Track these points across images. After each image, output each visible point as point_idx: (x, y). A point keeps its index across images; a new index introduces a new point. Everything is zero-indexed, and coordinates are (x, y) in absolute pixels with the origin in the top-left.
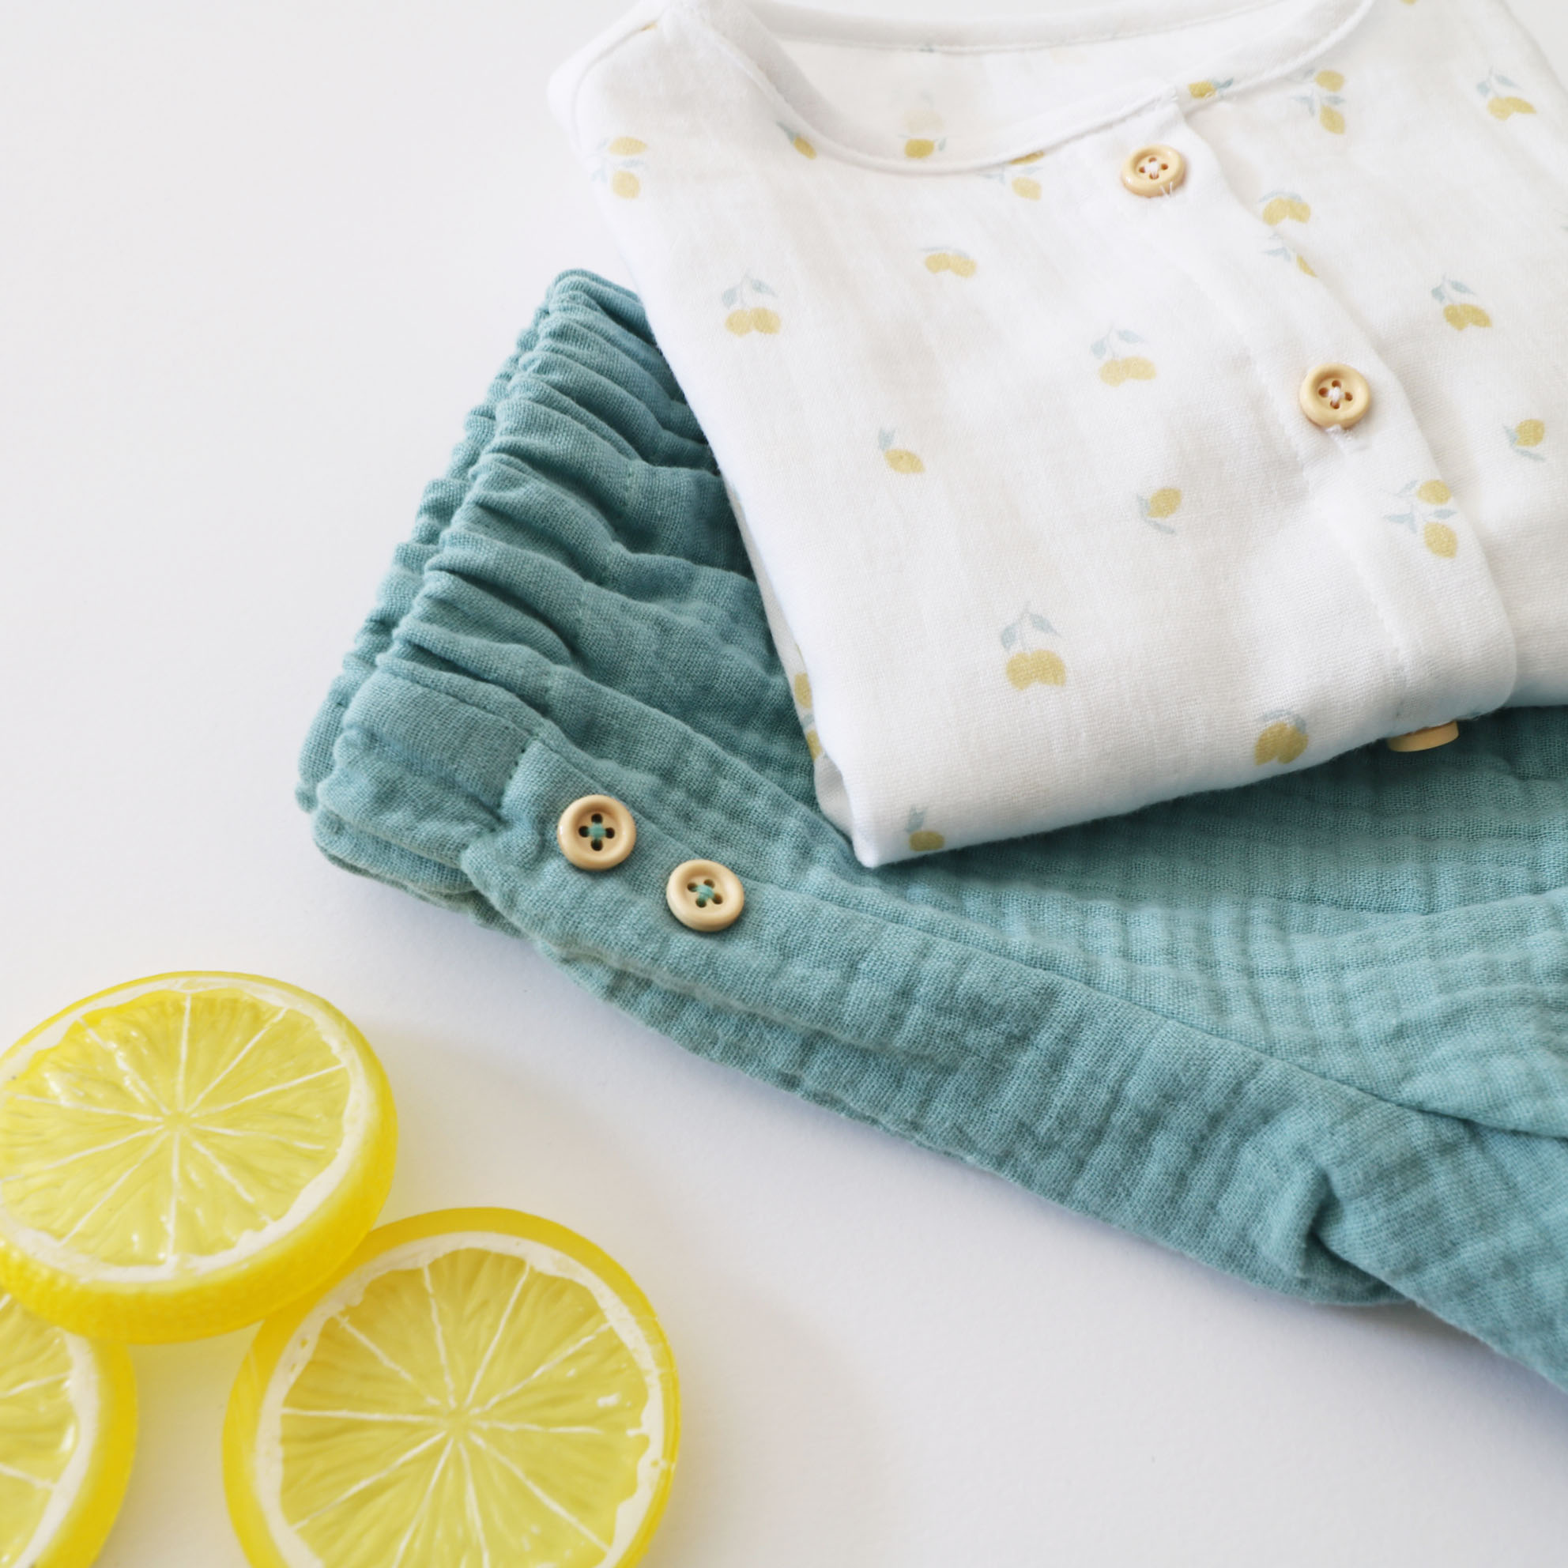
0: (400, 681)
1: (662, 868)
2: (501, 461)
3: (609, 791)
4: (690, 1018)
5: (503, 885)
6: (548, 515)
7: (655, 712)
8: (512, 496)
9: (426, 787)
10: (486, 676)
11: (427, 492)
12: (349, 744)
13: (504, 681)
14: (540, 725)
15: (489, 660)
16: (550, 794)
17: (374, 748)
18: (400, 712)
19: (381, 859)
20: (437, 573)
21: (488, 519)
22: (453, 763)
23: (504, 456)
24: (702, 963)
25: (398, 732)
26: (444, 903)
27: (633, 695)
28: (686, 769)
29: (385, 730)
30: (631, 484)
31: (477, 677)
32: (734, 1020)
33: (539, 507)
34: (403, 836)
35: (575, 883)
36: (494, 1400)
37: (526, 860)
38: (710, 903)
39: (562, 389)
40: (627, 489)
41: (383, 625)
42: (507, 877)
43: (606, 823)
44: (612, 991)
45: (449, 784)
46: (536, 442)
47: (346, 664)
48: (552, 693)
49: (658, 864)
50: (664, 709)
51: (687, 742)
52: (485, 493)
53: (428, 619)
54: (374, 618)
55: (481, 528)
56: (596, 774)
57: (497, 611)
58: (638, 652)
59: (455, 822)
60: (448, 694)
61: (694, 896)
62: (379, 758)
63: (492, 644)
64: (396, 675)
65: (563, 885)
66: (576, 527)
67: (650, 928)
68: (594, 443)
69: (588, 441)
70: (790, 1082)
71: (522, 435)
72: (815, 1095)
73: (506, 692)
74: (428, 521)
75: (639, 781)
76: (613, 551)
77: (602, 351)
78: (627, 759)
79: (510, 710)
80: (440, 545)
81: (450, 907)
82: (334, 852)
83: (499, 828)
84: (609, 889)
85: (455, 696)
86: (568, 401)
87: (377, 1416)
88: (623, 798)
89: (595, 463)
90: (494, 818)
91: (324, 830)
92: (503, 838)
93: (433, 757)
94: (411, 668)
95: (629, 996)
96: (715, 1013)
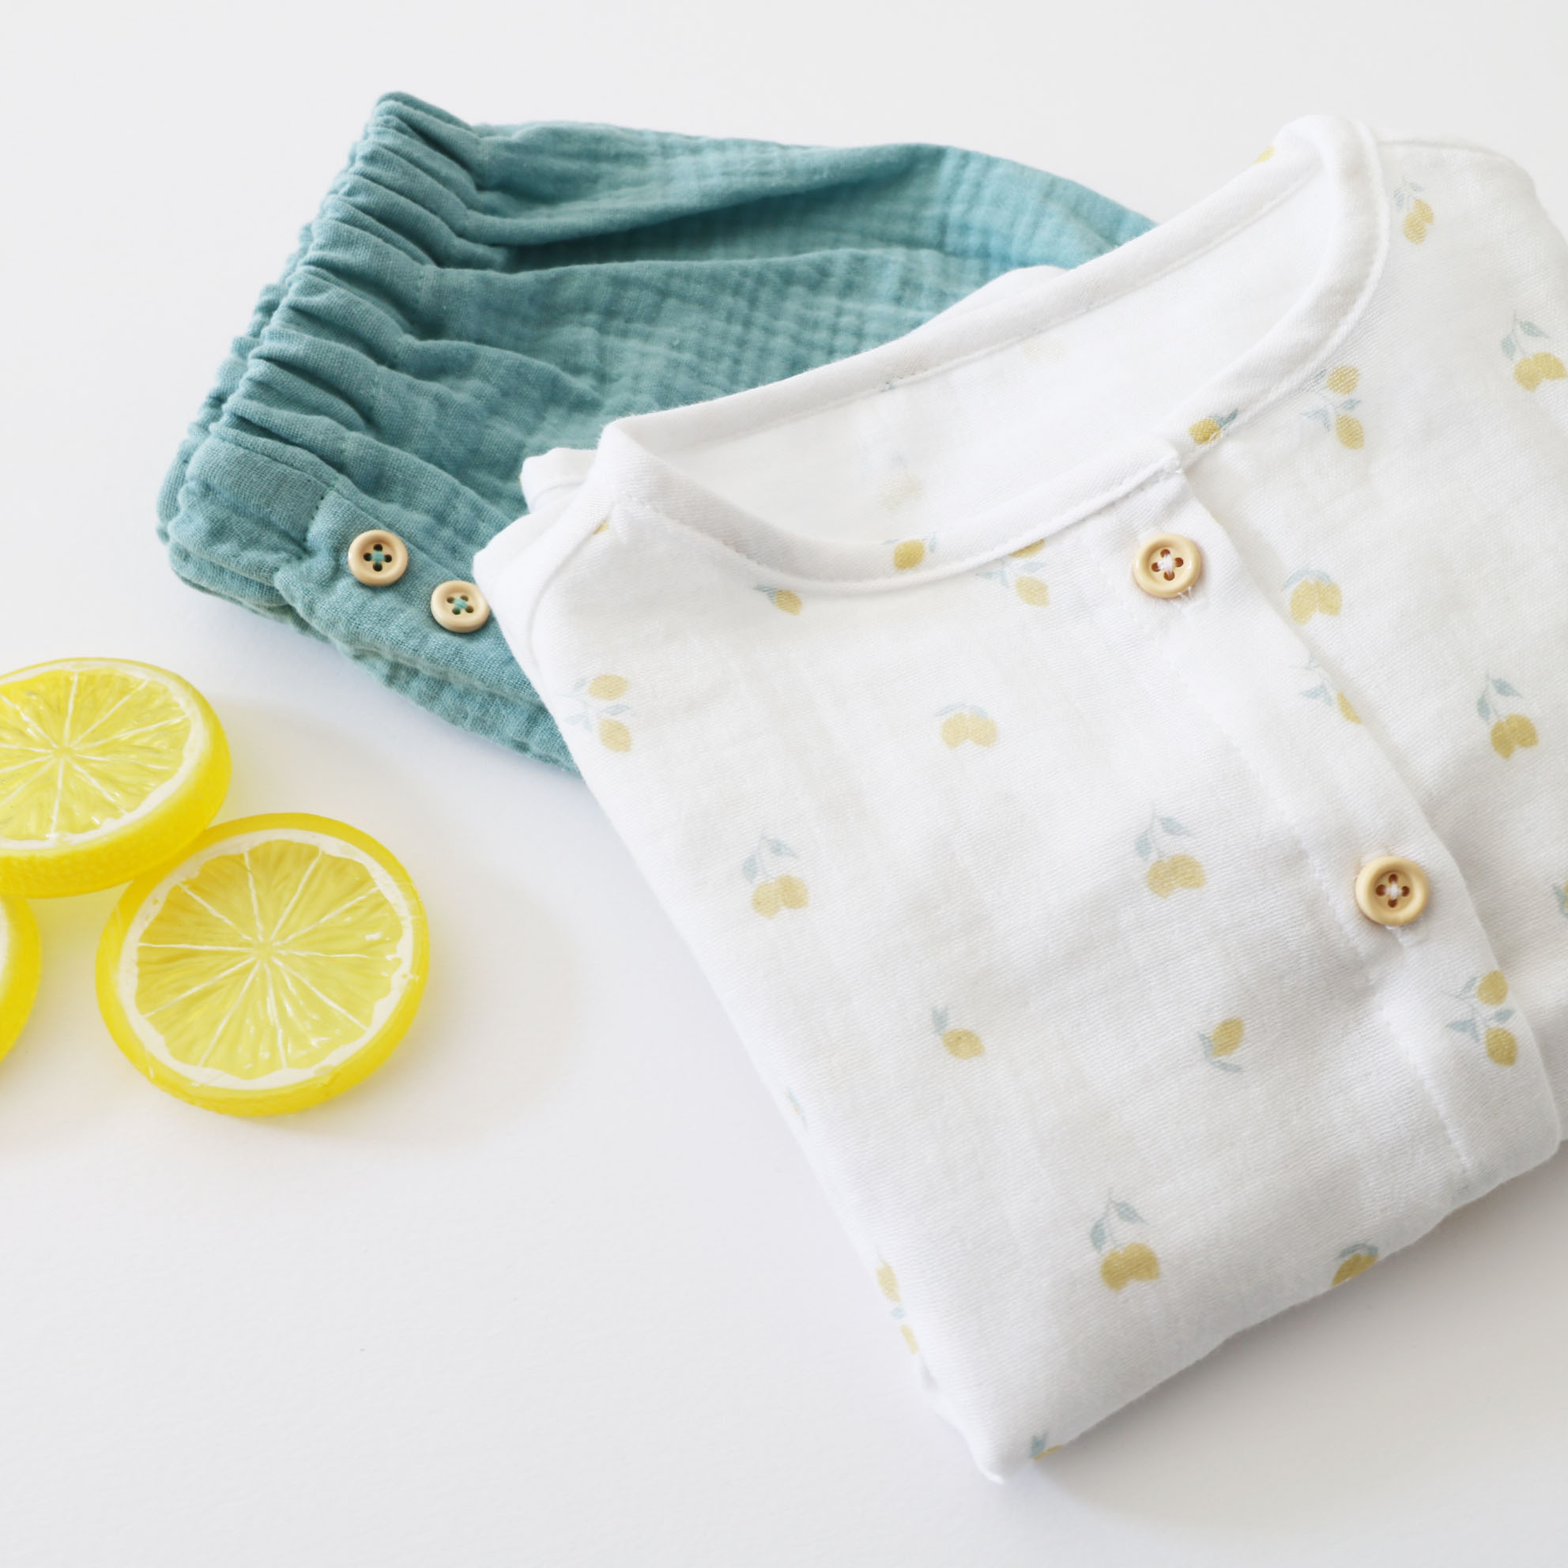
0: (227, 444)
1: (429, 586)
2: (311, 273)
3: (390, 528)
4: (447, 697)
5: (304, 597)
6: (347, 314)
7: (431, 467)
8: (318, 300)
9: (248, 525)
10: (294, 440)
11: (263, 295)
12: (189, 492)
13: (308, 444)
14: (336, 479)
15: (296, 427)
16: (342, 530)
17: (209, 496)
18: (227, 468)
19: (217, 580)
20: (257, 360)
21: (299, 319)
22: (268, 507)
23: (313, 268)
24: (452, 653)
25: (226, 483)
26: (268, 614)
27: (416, 454)
28: (453, 513)
29: (215, 481)
30: (422, 285)
31: (287, 441)
32: (479, 699)
33: (338, 308)
34: (230, 561)
35: (358, 596)
36: (291, 937)
37: (323, 579)
38: (463, 612)
39: (365, 210)
40: (418, 289)
41: (218, 400)
42: (307, 592)
43: (386, 551)
44: (391, 679)
45: (266, 523)
46: (339, 256)
47: (190, 431)
48: (346, 454)
49: (426, 583)
50: (442, 467)
51: (457, 493)
52: (296, 298)
53: (250, 396)
54: (212, 395)
55: (293, 326)
56: (380, 515)
57: (304, 390)
58: (421, 421)
59: (270, 552)
60: (263, 454)
61: (452, 606)
62: (212, 503)
63: (299, 415)
64: (224, 440)
65: (349, 598)
66: (370, 324)
67: (413, 628)
68: (388, 253)
69: (383, 252)
70: (522, 747)
71: (330, 249)
72: (540, 757)
73: (309, 453)
74: (260, 319)
75: (416, 519)
76: (405, 341)
77: (405, 173)
78: (408, 503)
79: (312, 467)
80: (260, 339)
81: (275, 618)
82: (184, 575)
83: (304, 556)
84: (387, 600)
85: (269, 456)
86: (369, 220)
87: (206, 948)
88: (401, 534)
89: (389, 271)
90: (301, 548)
91: (176, 558)
92: (307, 563)
93: (253, 502)
94: (235, 434)
95: (403, 682)
96: (467, 693)
